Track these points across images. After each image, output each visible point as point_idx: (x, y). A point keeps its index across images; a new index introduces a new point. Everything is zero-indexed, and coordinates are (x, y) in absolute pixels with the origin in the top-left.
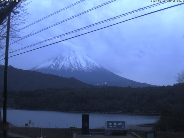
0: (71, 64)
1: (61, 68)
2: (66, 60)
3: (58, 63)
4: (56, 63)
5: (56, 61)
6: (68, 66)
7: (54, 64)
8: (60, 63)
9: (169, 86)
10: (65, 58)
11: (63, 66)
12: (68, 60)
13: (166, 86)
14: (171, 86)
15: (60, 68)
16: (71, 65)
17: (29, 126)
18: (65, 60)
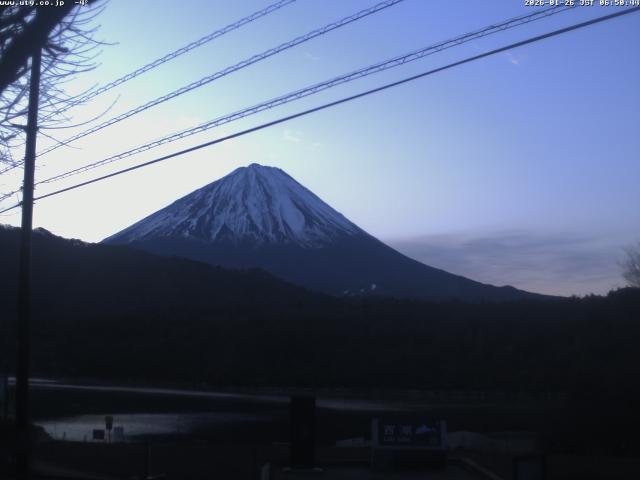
0: (252, 221)
1: (218, 236)
2: (234, 209)
3: (208, 218)
4: (201, 220)
5: (201, 213)
6: (241, 230)
7: (194, 222)
8: (213, 218)
9: (592, 295)
10: (232, 202)
11: (225, 229)
12: (240, 209)
13: (583, 296)
14: (600, 297)
15: (214, 236)
16: (253, 226)
17: (106, 437)
18: (230, 207)
